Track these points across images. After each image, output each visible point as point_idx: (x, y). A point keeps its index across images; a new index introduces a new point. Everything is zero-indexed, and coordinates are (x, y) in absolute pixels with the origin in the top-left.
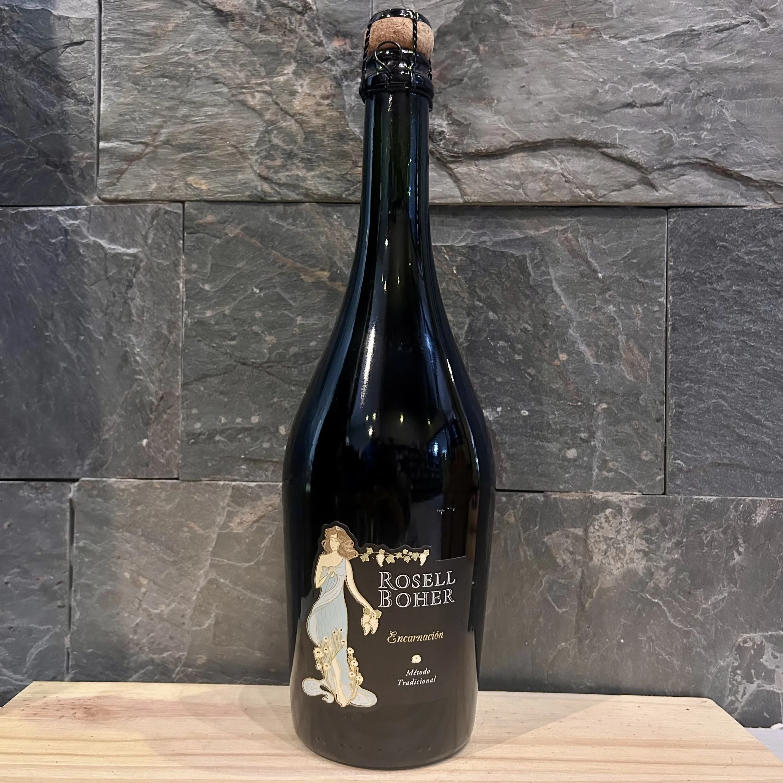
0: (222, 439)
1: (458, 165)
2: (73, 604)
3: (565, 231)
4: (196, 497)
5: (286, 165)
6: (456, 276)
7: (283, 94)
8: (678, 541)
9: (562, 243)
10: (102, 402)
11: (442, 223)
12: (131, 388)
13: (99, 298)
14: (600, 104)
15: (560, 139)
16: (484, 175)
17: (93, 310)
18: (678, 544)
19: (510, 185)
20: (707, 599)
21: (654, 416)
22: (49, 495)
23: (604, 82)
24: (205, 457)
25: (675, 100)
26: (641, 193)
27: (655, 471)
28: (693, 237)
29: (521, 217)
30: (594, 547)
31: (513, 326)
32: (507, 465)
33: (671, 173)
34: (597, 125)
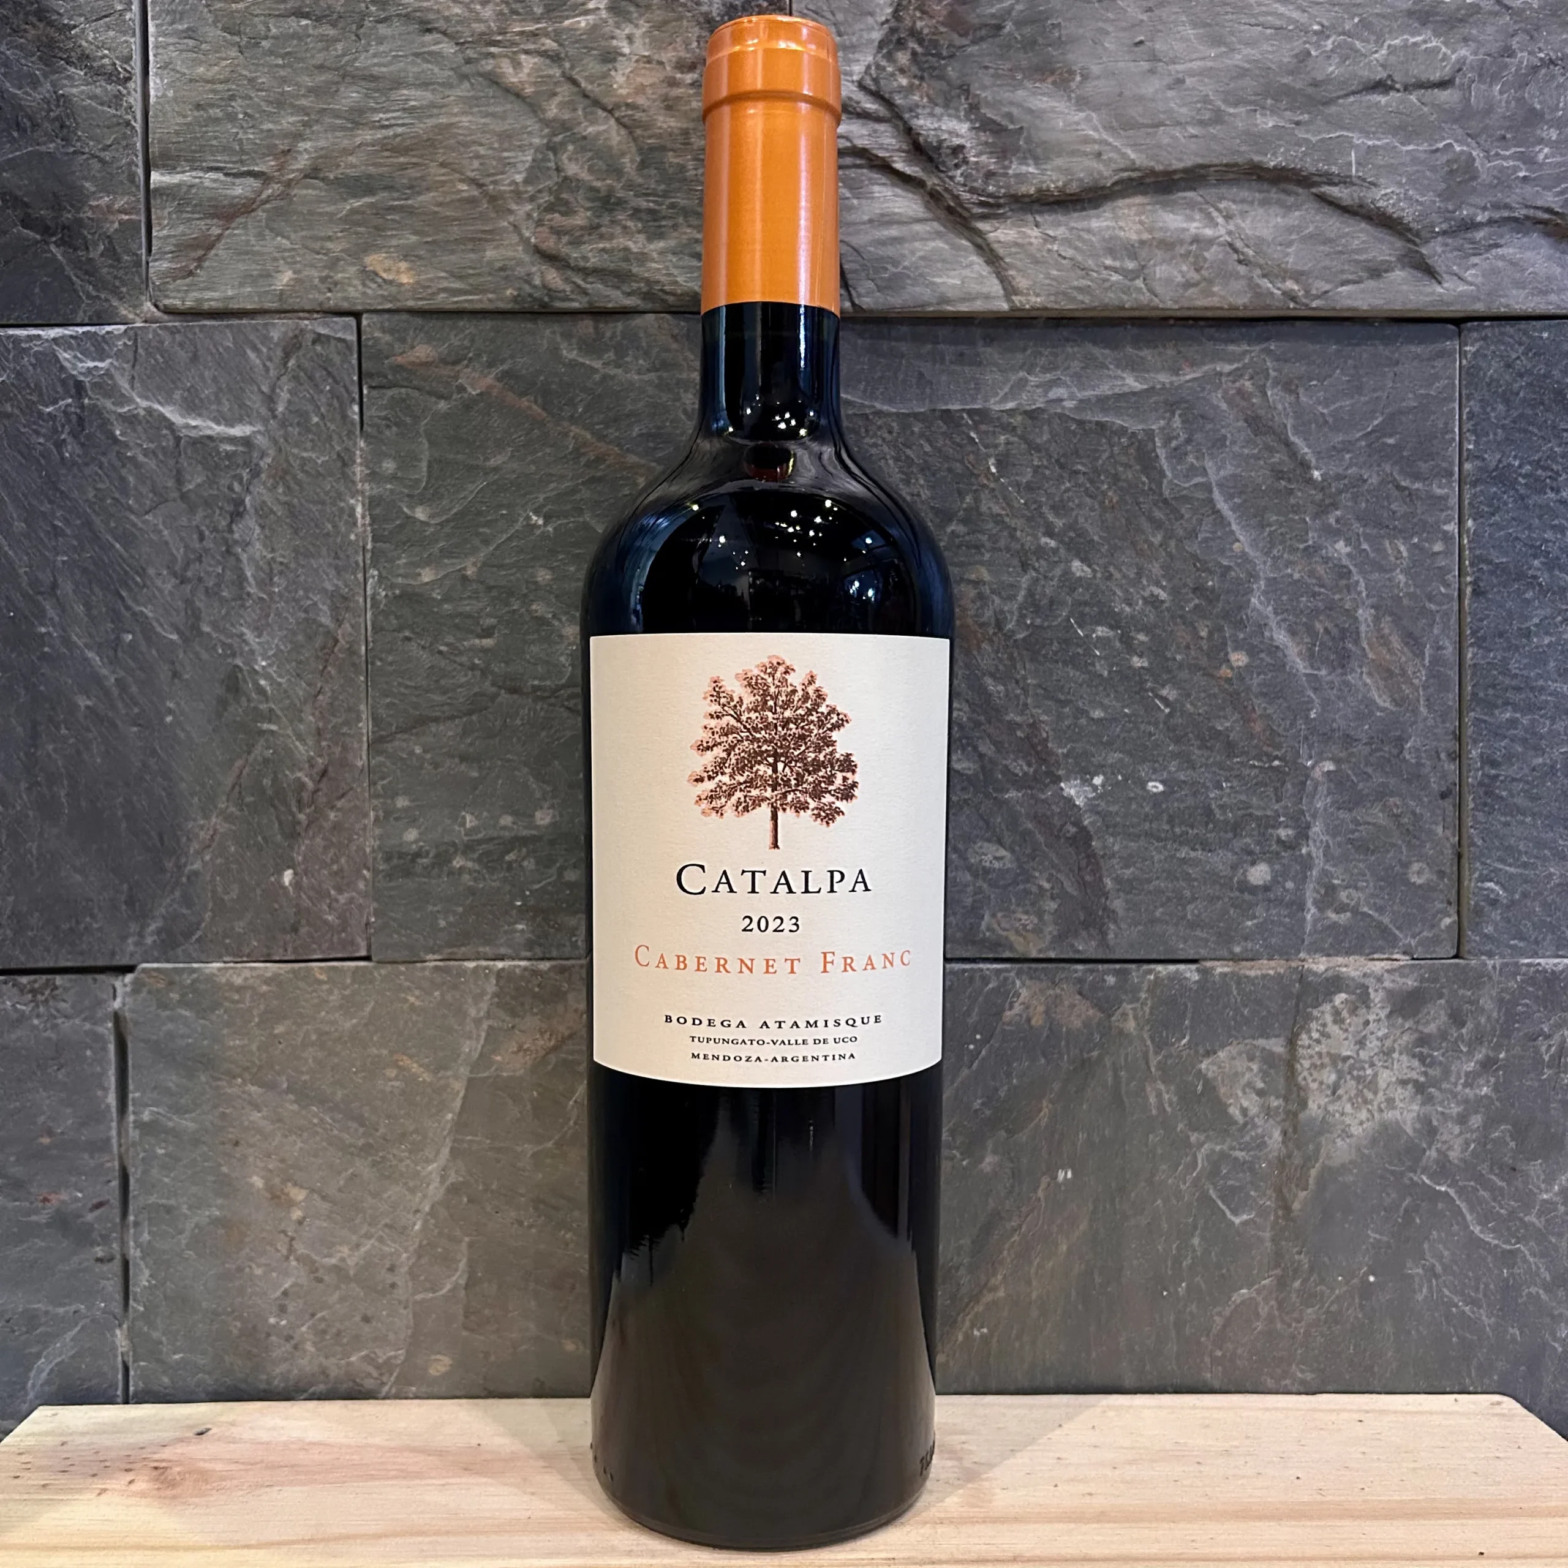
0: (470, 864)
1: (996, 223)
2: (134, 1253)
3: (1236, 375)
4: (412, 999)
5: (599, 226)
6: (997, 480)
7: (588, 59)
8: (1487, 1057)
9: (1230, 402)
10: (183, 785)
11: (961, 358)
12: (249, 753)
13: (167, 543)
14: (1315, 84)
15: (1226, 165)
16: (1055, 248)
17: (151, 571)
18: (1487, 1065)
19: (1116, 270)
20: (1550, 1180)
21: (1435, 787)
22: (63, 1005)
23: (1322, 34)
24: (430, 908)
25: (1480, 75)
26: (1405, 288)
27: (1439, 906)
28: (1516, 386)
29: (1136, 343)
30: (1310, 1080)
31: (1127, 591)
32: (1118, 904)
33: (1473, 242)
34: (1307, 132)
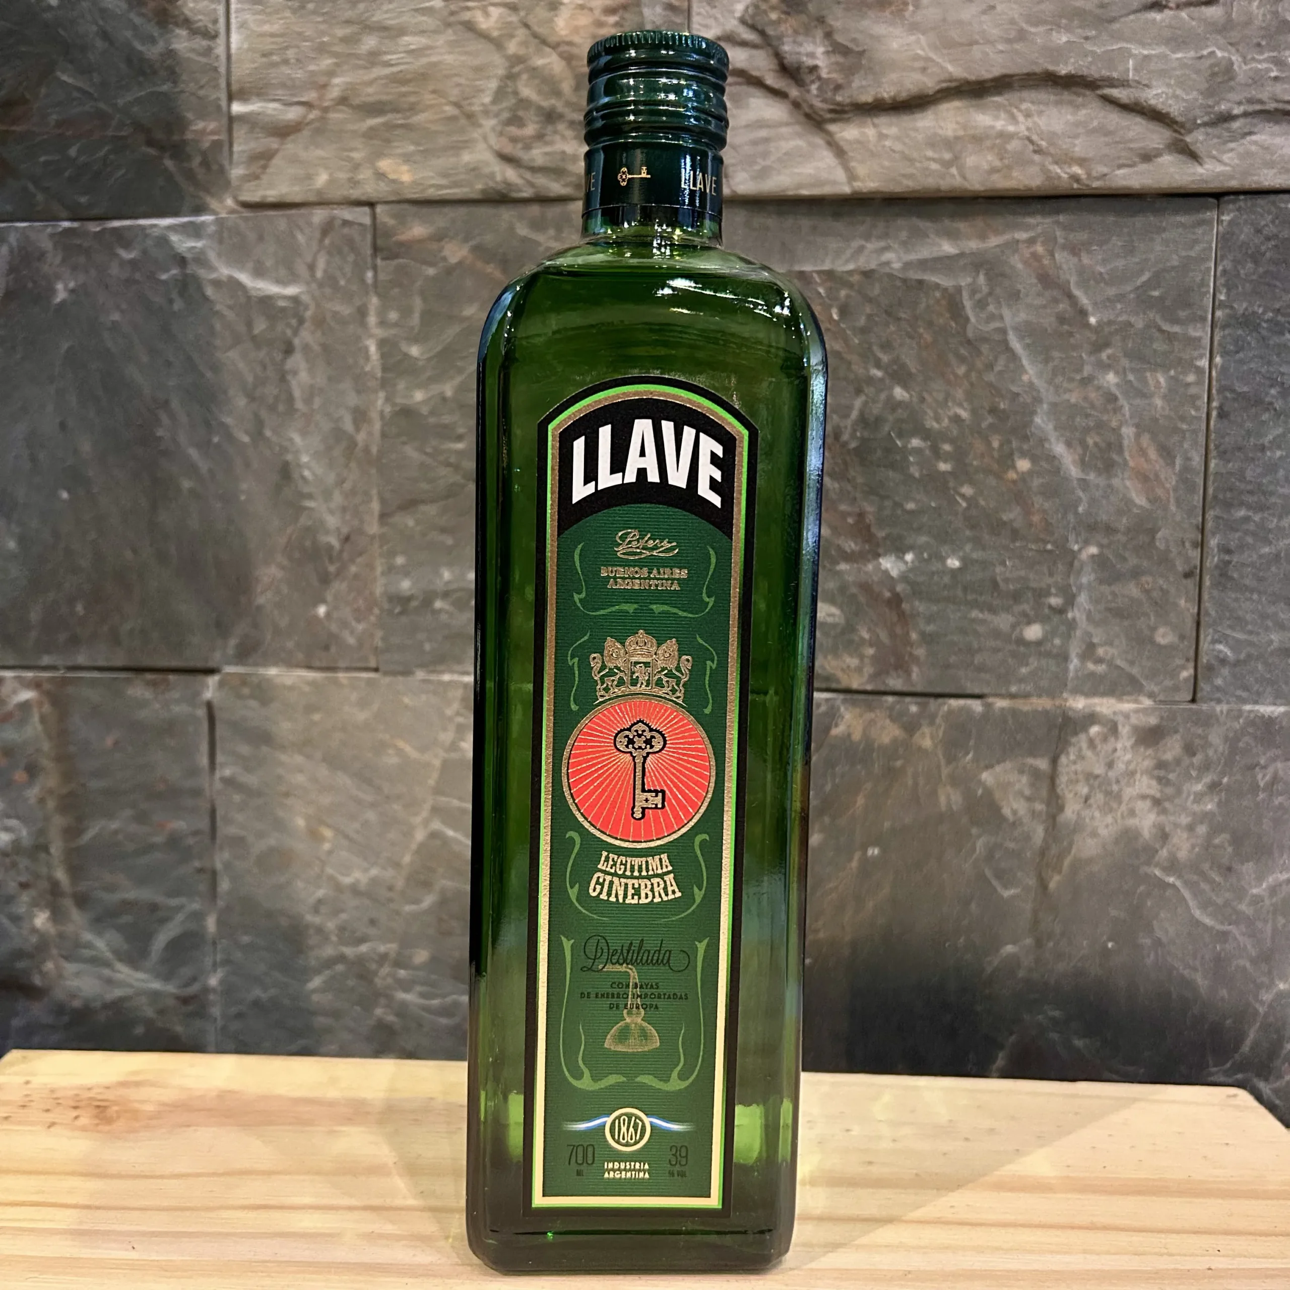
0: (446, 606)
1: (842, 125)
2: (219, 866)
3: (1031, 241)
4: (406, 700)
5: (543, 135)
6: (837, 326)
7: (538, 9)
8: (1213, 781)
9: (1026, 263)
10: (252, 545)
11: (814, 231)
12: (296, 522)
13: (241, 372)
14: (1101, 5)
15: (1028, 74)
16: (888, 143)
17: (231, 392)
18: (1214, 787)
19: (934, 160)
20: (1260, 879)
21: (1180, 569)
22: (176, 695)
24: (419, 636)
27: (1179, 662)
28: (1263, 248)
29: (953, 216)
30: (1066, 791)
31: (936, 412)
32: (920, 652)
33: (1229, 130)
34: (1095, 44)
